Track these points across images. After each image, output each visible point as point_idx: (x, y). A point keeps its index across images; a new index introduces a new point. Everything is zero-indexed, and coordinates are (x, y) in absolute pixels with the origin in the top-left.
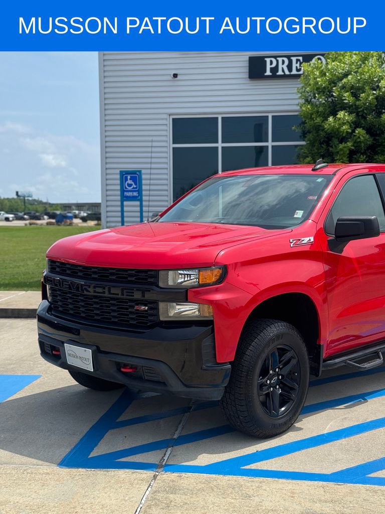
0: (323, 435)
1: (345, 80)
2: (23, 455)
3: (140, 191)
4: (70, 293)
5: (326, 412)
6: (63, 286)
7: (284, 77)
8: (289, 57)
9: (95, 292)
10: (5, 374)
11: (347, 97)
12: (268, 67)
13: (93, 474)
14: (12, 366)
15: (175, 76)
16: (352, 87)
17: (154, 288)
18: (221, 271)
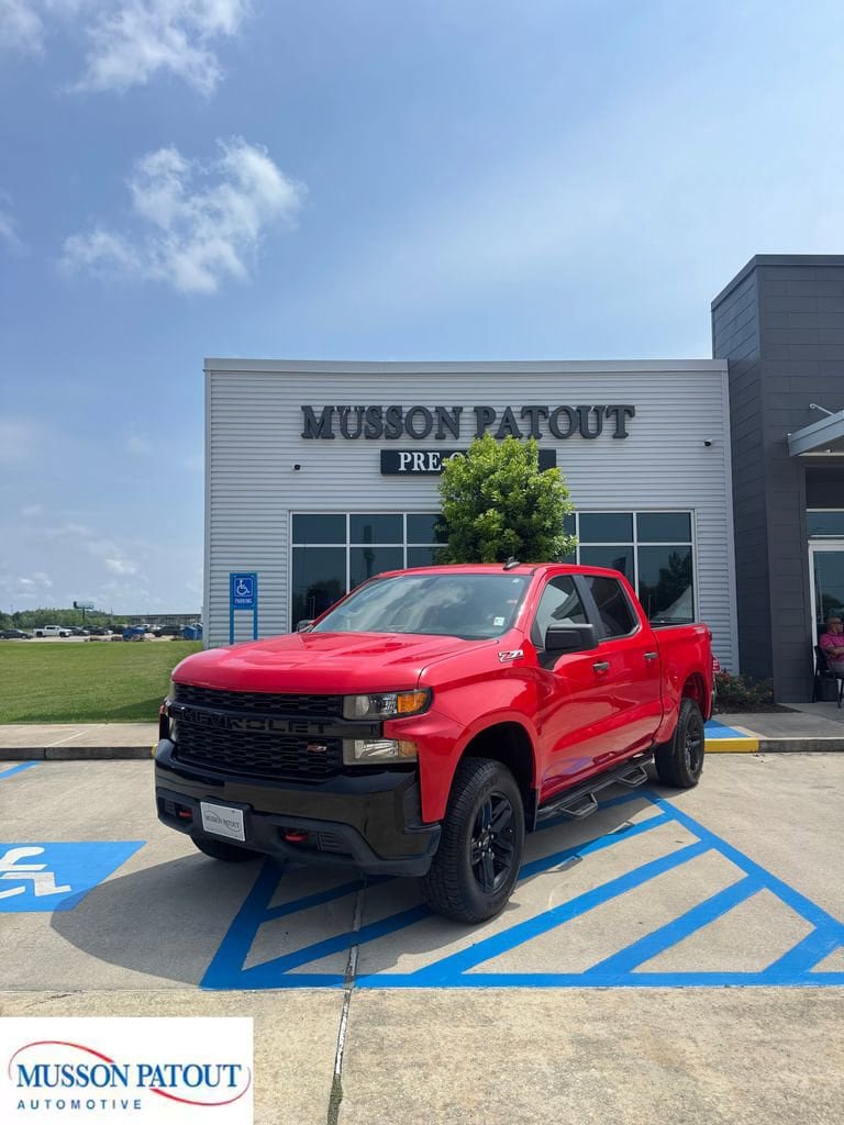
0: (548, 913)
1: (492, 477)
2: (145, 972)
3: (254, 599)
4: (209, 729)
5: (535, 880)
6: (199, 719)
7: (420, 473)
8: (425, 452)
9: (248, 727)
10: (95, 840)
11: (496, 495)
12: (403, 461)
13: (256, 999)
14: (102, 829)
15: (297, 467)
16: (500, 486)
17: (337, 719)
18: (424, 696)
